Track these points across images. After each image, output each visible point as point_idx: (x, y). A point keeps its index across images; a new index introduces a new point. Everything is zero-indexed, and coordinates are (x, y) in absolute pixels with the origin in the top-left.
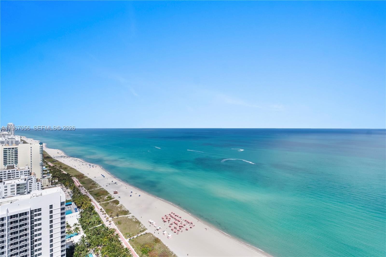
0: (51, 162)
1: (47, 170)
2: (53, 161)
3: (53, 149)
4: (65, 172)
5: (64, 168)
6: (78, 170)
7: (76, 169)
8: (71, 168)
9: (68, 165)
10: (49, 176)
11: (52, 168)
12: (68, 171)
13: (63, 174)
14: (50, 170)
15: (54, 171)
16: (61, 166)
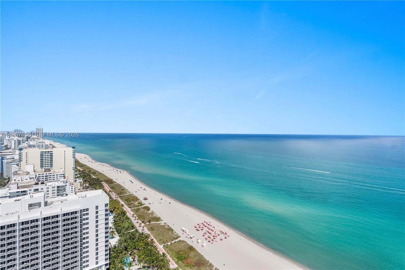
0: (80, 166)
1: (77, 174)
2: (82, 166)
3: (80, 154)
4: (93, 177)
5: (92, 173)
6: (106, 175)
7: (104, 174)
8: (100, 173)
9: (96, 170)
10: (80, 180)
11: (82, 172)
12: (96, 176)
13: (93, 178)
14: (80, 174)
15: (84, 175)
16: (90, 170)
